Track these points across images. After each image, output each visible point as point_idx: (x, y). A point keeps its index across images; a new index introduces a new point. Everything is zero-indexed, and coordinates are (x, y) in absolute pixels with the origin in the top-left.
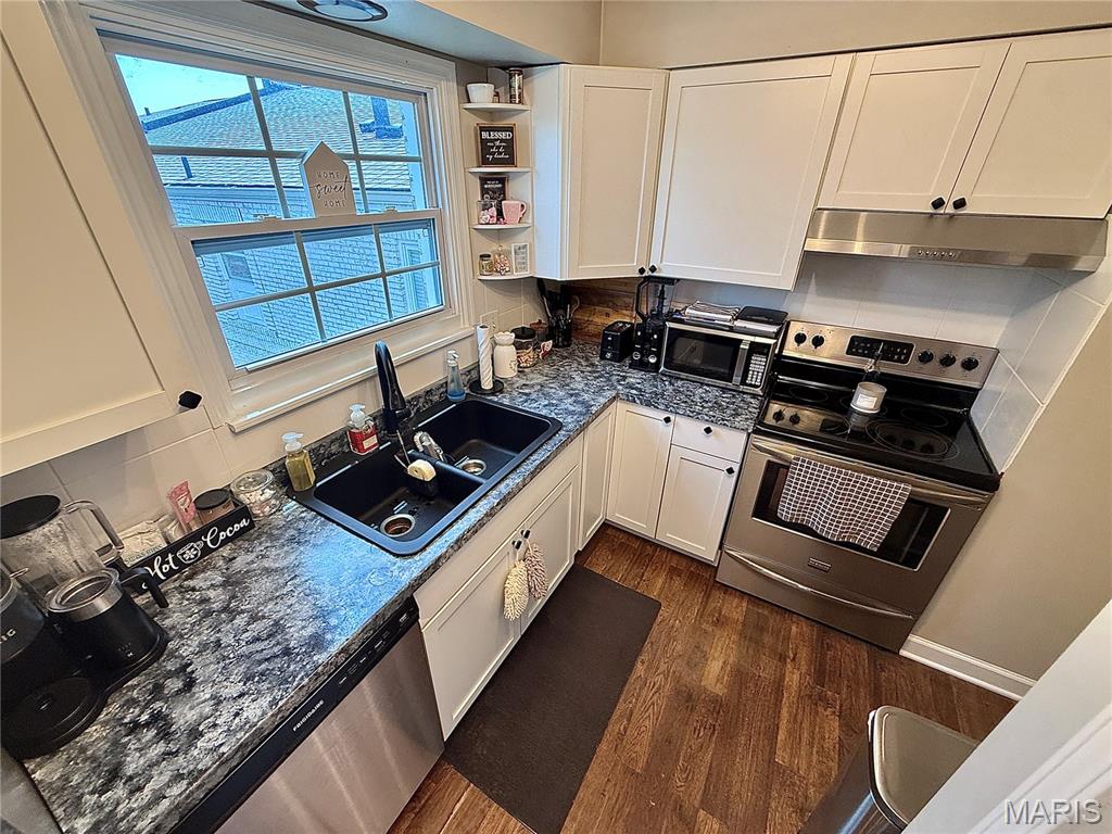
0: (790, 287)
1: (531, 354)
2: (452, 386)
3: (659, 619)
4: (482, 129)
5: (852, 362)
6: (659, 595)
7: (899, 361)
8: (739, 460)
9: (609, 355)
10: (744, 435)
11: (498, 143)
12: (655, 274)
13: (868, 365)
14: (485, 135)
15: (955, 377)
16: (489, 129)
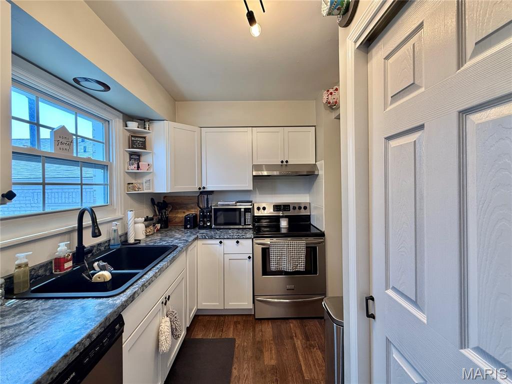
0: (252, 189)
1: (152, 228)
2: (112, 242)
3: (237, 345)
4: (132, 136)
5: (275, 214)
6: (233, 335)
7: (288, 211)
8: (252, 252)
9: (188, 226)
10: (251, 240)
11: (138, 142)
12: (205, 190)
13: (281, 214)
14: (133, 139)
15: (303, 212)
16: (135, 137)
